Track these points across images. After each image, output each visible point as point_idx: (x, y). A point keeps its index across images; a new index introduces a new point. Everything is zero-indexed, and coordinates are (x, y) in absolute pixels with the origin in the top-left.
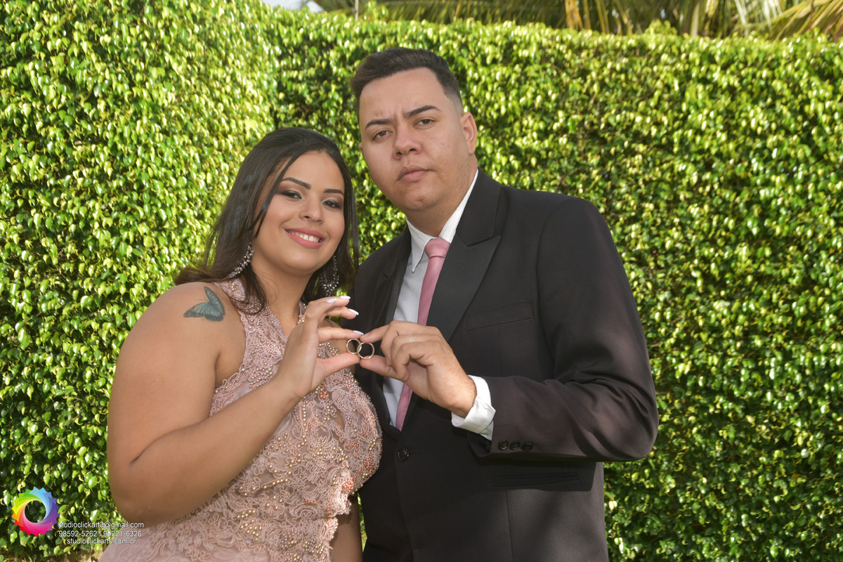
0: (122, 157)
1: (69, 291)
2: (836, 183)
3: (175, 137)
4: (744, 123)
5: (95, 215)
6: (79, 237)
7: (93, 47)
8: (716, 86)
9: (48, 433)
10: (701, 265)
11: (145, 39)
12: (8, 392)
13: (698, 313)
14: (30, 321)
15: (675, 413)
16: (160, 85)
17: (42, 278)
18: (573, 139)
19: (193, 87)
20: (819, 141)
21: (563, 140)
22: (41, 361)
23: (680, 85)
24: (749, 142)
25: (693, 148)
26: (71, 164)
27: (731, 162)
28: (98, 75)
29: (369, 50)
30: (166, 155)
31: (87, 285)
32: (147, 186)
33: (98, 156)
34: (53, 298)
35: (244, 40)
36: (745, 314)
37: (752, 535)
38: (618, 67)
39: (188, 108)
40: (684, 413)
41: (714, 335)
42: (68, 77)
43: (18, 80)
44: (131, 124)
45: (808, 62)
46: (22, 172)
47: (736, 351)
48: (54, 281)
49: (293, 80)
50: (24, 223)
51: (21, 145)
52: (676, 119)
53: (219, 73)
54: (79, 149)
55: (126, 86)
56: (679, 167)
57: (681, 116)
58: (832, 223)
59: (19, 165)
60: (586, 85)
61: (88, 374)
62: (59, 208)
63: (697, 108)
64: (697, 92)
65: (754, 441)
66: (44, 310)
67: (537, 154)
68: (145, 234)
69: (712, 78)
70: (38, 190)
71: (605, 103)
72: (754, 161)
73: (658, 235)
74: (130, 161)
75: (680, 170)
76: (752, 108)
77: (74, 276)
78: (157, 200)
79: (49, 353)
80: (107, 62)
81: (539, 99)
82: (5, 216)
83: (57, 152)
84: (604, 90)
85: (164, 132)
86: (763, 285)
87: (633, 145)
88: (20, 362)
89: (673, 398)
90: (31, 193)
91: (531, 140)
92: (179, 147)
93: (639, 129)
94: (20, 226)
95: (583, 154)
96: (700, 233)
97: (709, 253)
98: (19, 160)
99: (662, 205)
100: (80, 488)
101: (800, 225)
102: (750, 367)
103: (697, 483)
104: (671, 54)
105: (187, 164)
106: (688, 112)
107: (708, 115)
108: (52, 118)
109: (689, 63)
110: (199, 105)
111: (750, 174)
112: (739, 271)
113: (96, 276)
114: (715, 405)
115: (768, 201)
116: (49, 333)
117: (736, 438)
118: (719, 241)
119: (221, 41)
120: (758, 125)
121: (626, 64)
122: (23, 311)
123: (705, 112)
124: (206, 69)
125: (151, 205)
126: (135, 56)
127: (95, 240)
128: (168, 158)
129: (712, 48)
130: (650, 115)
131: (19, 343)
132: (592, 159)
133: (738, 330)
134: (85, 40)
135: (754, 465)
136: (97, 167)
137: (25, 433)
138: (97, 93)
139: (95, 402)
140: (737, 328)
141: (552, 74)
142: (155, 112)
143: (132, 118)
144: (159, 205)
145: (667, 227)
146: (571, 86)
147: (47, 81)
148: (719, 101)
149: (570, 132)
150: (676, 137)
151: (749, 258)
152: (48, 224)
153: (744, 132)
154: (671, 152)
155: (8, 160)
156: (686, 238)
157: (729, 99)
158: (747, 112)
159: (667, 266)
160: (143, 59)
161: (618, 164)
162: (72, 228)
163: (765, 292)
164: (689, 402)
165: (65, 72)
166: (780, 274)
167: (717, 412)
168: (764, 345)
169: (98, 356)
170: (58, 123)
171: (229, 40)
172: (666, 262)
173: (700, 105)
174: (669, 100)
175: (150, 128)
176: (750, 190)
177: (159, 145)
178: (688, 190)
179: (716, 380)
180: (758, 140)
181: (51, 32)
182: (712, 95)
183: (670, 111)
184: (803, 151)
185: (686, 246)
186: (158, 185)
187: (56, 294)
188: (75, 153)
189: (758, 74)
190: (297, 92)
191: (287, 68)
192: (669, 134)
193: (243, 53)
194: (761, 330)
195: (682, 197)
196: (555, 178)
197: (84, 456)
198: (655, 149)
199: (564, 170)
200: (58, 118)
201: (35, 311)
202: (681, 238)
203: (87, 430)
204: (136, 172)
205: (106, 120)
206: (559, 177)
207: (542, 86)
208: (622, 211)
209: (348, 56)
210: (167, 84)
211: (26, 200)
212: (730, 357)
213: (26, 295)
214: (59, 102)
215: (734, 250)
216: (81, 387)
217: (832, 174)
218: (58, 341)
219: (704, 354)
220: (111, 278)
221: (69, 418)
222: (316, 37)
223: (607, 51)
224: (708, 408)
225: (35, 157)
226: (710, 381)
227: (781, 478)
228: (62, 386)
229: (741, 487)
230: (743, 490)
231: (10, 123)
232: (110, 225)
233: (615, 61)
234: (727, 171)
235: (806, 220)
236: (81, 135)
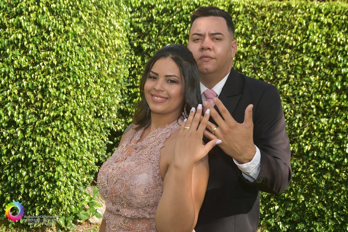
0: (61, 56)
1: (39, 115)
3: (84, 48)
4: (334, 40)
5: (50, 82)
6: (43, 91)
7: (48, 9)
8: (322, 23)
9: (31, 175)
10: (315, 103)
11: (71, 5)
12: (14, 158)
13: (314, 124)
14: (23, 127)
15: (304, 168)
16: (77, 25)
17: (28, 109)
18: (259, 47)
19: (92, 26)
21: (254, 48)
22: (27, 144)
23: (306, 23)
24: (337, 48)
25: (312, 51)
26: (40, 60)
27: (329, 57)
28: (50, 21)
29: (170, 9)
30: (80, 56)
31: (46, 112)
32: (72, 69)
33: (51, 56)
34: (32, 117)
35: (115, 5)
36: (335, 124)
37: (339, 221)
38: (278, 15)
39: (90, 35)
40: (308, 168)
41: (321, 133)
42: (38, 22)
43: (17, 24)
44: (65, 42)
46: (18, 63)
47: (331, 140)
48: (32, 110)
49: (137, 22)
50: (20, 85)
51: (18, 52)
52: (304, 38)
53: (104, 19)
54: (43, 53)
55: (62, 26)
56: (306, 59)
57: (307, 36)
59: (17, 60)
60: (264, 23)
61: (47, 150)
62: (34, 79)
63: (314, 33)
64: (314, 26)
65: (339, 180)
66: (28, 123)
67: (243, 54)
68: (71, 90)
69: (321, 20)
70: (26, 71)
71: (273, 31)
72: (339, 56)
73: (296, 89)
74: (64, 58)
75: (306, 60)
76: (338, 33)
77: (41, 108)
78: (76, 75)
79: (31, 141)
80: (54, 16)
81: (243, 29)
82: (12, 83)
83: (33, 55)
84: (272, 25)
85: (79, 46)
86: (343, 111)
87: (285, 50)
88: (19, 145)
89: (303, 161)
90: (22, 73)
91: (240, 48)
92: (86, 52)
93: (288, 42)
94: (18, 87)
95: (263, 54)
96: (315, 88)
97: (319, 97)
98: (18, 58)
99: (298, 76)
100: (45, 199)
102: (337, 147)
103: (314, 199)
104: (302, 9)
105: (89, 59)
106: (310, 35)
107: (318, 36)
108: (31, 40)
109: (310, 13)
110: (94, 33)
111: (337, 62)
112: (332, 105)
113: (50, 108)
114: (321, 164)
115: (346, 74)
116: (31, 133)
117: (331, 179)
118: (323, 92)
119: (104, 6)
120: (341, 40)
121: (282, 14)
122: (19, 123)
123: (317, 35)
124: (98, 18)
125: (74, 77)
126: (66, 13)
127: (50, 92)
128: (81, 57)
129: (320, 6)
130: (293, 36)
131: (18, 137)
132: (267, 56)
133: (332, 131)
134: (45, 6)
135: (339, 191)
136: (50, 61)
137: (21, 176)
138: (50, 29)
139: (50, 162)
140: (332, 130)
141: (250, 19)
142: (75, 37)
143: (65, 40)
144: (77, 77)
145: (300, 86)
146: (258, 24)
147: (29, 24)
148: (323, 30)
149: (258, 44)
150: (304, 46)
151: (337, 99)
152: (30, 86)
153: (335, 44)
154: (302, 53)
155: (13, 58)
156: (309, 91)
157: (328, 29)
158: (336, 34)
159: (300, 103)
160: (70, 14)
161: (278, 58)
162: (40, 87)
163: (344, 114)
164: (310, 163)
165: (36, 20)
167: (322, 167)
168: (344, 138)
169: (52, 142)
170: (34, 42)
171: (108, 5)
172: (300, 101)
173: (315, 31)
174: (301, 30)
175: (73, 44)
176: (337, 69)
177: (77, 51)
178: (309, 69)
179: (322, 153)
180: (341, 47)
181: (30, 3)
182: (320, 27)
183: (301, 35)
185: (308, 94)
186: (77, 68)
187: (34, 116)
188: (41, 55)
189: (341, 18)
190: (138, 27)
191: (134, 17)
192: (301, 44)
193: (114, 11)
194: (342, 131)
195: (307, 72)
196: (251, 64)
197: (46, 185)
198: (295, 51)
199: (255, 61)
200: (33, 40)
201: (25, 123)
202: (307, 90)
203: (47, 174)
204: (67, 63)
205: (54, 41)
206: (252, 64)
207: (245, 24)
208: (280, 79)
209: (160, 11)
210: (80, 25)
211: (20, 75)
212: (329, 143)
213: (21, 116)
214: (34, 33)
215: (330, 96)
216: (45, 156)
218: (34, 136)
219: (317, 141)
220: (56, 109)
221: (40, 169)
222: (147, 3)
223: (274, 8)
224: (319, 166)
225: (24, 57)
226: (320, 154)
228: (36, 155)
229: (334, 200)
230: (335, 202)
231: (13, 42)
232: (56, 86)
233: (277, 12)
234: (327, 61)
236: (43, 47)
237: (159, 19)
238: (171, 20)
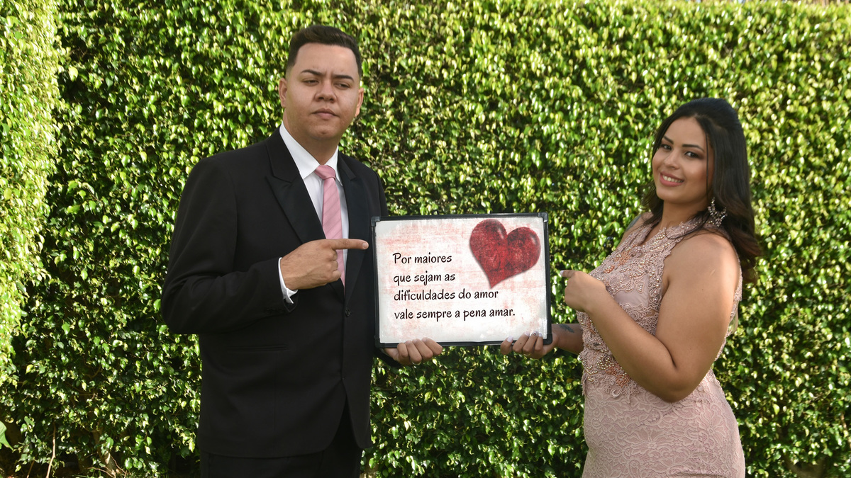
2: (605, 119)
4: (524, 67)
8: (498, 32)
10: (490, 196)
20: (589, 82)
23: (465, 30)
24: (529, 84)
25: (479, 89)
37: (532, 438)
45: (574, 12)
49: (71, 22)
56: (469, 107)
57: (469, 59)
58: (603, 154)
60: (378, 31)
63: (483, 53)
64: (482, 38)
69: (494, 25)
71: (396, 48)
72: (534, 100)
73: (451, 170)
75: (469, 109)
76: (531, 53)
84: (394, 35)
87: (424, 87)
93: (430, 72)
95: (377, 96)
96: (488, 167)
97: (497, 184)
101: (577, 157)
103: (484, 396)
106: (475, 57)
107: (492, 59)
111: (531, 113)
112: (524, 200)
115: (549, 136)
118: (505, 173)
120: (537, 68)
121: (414, 11)
123: (490, 56)
130: (440, 59)
132: (386, 100)
135: (534, 376)
145: (459, 162)
146: (363, 31)
148: (501, 47)
150: (464, 79)
151: (533, 188)
153: (525, 75)
154: (460, 94)
156: (475, 172)
157: (510, 45)
158: (526, 56)
159: (459, 198)
161: (409, 105)
166: (561, 200)
172: (458, 194)
173: (485, 50)
176: (532, 127)
178: (477, 128)
182: (494, 41)
183: (458, 56)
184: (577, 92)
185: (476, 180)
189: (535, 22)
192: (458, 76)
195: (473, 135)
198: (444, 90)
202: (471, 172)
208: (417, 148)
215: (520, 181)
217: (601, 111)
227: (560, 383)
229: (525, 394)
230: (527, 398)
234: (511, 110)
235: (582, 152)
237: (128, 16)
238: (157, 18)
